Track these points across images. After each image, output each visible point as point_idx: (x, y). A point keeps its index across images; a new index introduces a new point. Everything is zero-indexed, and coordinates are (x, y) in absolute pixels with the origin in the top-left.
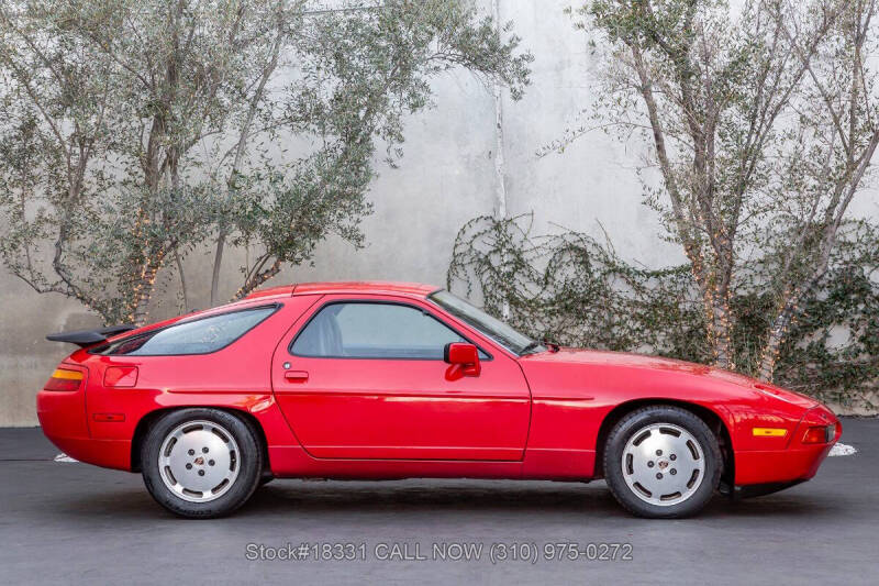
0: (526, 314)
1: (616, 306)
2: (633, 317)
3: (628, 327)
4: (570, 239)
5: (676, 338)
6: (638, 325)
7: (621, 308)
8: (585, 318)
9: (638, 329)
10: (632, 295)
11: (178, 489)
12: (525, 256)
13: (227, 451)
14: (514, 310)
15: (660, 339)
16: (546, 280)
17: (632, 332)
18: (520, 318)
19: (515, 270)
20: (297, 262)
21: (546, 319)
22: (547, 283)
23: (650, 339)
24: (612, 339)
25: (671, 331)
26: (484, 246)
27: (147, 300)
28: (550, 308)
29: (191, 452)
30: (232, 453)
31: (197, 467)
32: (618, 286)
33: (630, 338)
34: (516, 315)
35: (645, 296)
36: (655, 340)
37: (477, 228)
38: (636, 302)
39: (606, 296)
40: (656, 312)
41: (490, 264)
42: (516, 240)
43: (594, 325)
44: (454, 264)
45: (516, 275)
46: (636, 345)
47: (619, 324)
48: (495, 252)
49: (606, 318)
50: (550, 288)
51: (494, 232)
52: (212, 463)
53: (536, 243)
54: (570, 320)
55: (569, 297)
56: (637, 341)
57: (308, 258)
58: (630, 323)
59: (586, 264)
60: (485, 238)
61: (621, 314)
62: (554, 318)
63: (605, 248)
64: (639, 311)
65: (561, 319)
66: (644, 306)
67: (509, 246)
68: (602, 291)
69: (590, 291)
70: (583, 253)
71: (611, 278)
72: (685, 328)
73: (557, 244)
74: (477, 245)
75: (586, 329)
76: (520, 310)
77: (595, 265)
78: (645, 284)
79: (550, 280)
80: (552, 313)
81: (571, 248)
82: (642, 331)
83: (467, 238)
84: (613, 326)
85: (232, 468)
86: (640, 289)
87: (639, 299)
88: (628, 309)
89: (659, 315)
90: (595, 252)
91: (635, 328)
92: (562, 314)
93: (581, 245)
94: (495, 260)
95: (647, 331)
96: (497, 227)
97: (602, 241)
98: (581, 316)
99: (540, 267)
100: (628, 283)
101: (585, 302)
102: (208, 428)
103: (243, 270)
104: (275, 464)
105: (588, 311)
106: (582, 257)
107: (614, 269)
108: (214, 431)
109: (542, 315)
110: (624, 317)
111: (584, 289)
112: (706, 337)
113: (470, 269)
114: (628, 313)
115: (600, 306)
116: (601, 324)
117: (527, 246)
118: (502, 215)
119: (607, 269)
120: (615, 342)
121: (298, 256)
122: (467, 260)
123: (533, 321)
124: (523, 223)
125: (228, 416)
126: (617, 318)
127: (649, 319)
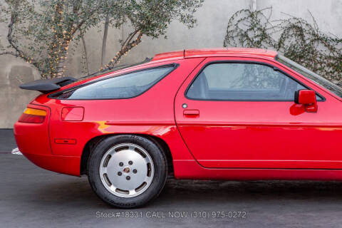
1: (318, 59)
2: (329, 65)
4: (293, 22)
6: (331, 69)
7: (322, 60)
9: (331, 72)
10: (328, 53)
11: (112, 189)
12: (268, 32)
13: (145, 163)
16: (280, 45)
17: (327, 73)
19: (262, 39)
20: (156, 36)
22: (279, 47)
23: (338, 77)
26: (244, 27)
27: (64, 59)
29: (121, 164)
30: (148, 165)
31: (125, 174)
32: (320, 48)
33: (326, 76)
35: (335, 53)
36: (340, 78)
37: (240, 16)
38: (330, 57)
39: (313, 54)
41: (247, 36)
42: (262, 22)
44: (227, 37)
45: (262, 43)
47: (320, 69)
48: (250, 29)
49: (313, 65)
50: (281, 49)
51: (250, 19)
52: (135, 171)
53: (273, 24)
55: (292, 55)
56: (330, 78)
57: (163, 34)
58: (326, 69)
59: (302, 35)
60: (245, 22)
61: (321, 63)
63: (313, 26)
64: (332, 61)
66: (334, 59)
67: (258, 26)
68: (311, 51)
69: (304, 51)
70: (300, 29)
71: (316, 44)
73: (285, 25)
74: (241, 26)
77: (307, 36)
78: (335, 47)
79: (282, 45)
81: (294, 26)
82: (333, 73)
83: (235, 22)
85: (148, 174)
86: (332, 49)
87: (332, 55)
88: (325, 61)
90: (307, 28)
93: (299, 25)
94: (251, 34)
95: (336, 73)
96: (252, 15)
97: (311, 22)
99: (276, 37)
100: (326, 46)
101: (301, 57)
102: (132, 148)
103: (121, 41)
104: (177, 172)
106: (299, 31)
107: (318, 38)
108: (136, 150)
110: (323, 65)
111: (300, 50)
113: (237, 40)
114: (325, 63)
115: (309, 60)
117: (268, 26)
118: (254, 8)
119: (314, 38)
121: (156, 32)
122: (235, 34)
124: (266, 13)
125: (145, 140)
126: (319, 66)
127: (337, 66)
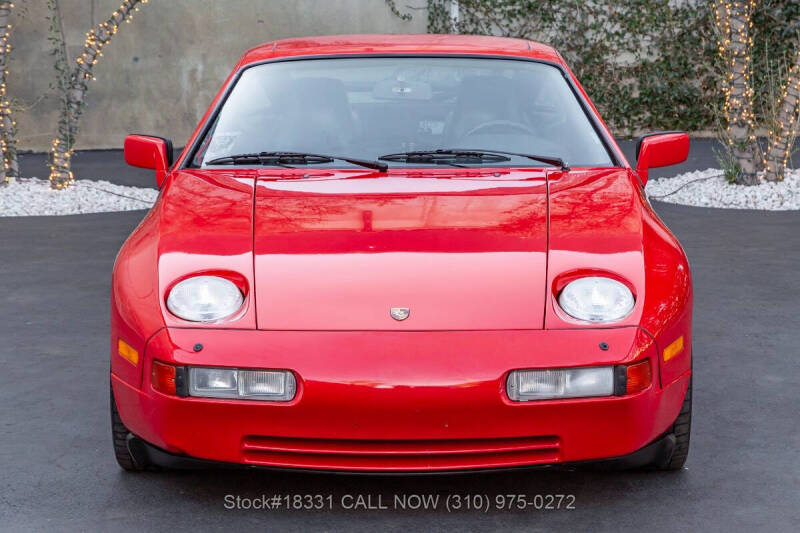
0: (480, 15)
1: (590, 4)
2: (612, 18)
3: (605, 31)
5: (663, 44)
6: (617, 28)
7: (598, 6)
8: (553, 20)
9: (617, 33)
14: (464, 11)
15: (644, 44)
17: (609, 36)
18: (472, 21)
21: (505, 22)
23: (632, 46)
24: (585, 46)
25: (656, 34)
28: (509, 8)
33: (607, 44)
34: (467, 18)
36: (637, 46)
40: (639, 11)
43: (563, 29)
46: (614, 52)
47: (594, 27)
49: (579, 19)
54: (533, 24)
56: (615, 48)
58: (608, 26)
61: (596, 14)
62: (514, 20)
64: (619, 10)
65: (522, 22)
72: (677, 31)
75: (553, 34)
76: (472, 10)
80: (511, 14)
82: (622, 36)
84: (587, 29)
88: (605, 8)
89: (643, 15)
91: (613, 32)
92: (524, 15)
95: (628, 35)
98: (547, 18)
105: (556, 12)
109: (498, 17)
110: (601, 17)
112: (700, 40)
114: (605, 13)
115: (570, 5)
116: (572, 27)
120: (588, 49)
123: (488, 25)
126: (591, 20)
127: (632, 20)
